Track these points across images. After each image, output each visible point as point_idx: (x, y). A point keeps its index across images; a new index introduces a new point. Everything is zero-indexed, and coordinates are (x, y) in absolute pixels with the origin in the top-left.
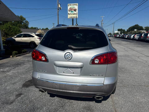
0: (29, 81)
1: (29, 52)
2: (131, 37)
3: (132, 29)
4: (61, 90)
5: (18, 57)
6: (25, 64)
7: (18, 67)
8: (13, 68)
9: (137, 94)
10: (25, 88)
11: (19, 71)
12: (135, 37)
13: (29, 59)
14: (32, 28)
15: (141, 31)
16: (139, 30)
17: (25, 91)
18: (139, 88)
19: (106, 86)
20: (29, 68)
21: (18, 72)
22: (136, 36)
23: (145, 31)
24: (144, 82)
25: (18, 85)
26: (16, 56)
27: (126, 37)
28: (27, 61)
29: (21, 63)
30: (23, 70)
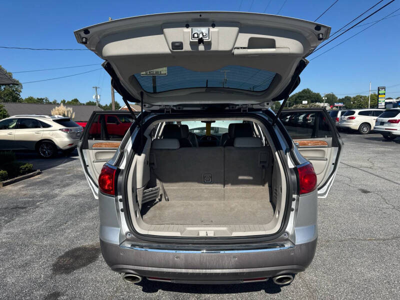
0: (67, 254)
1: (38, 171)
2: (298, 120)
3: (298, 100)
4: (190, 271)
5: (9, 187)
6: (38, 207)
7: (18, 215)
8: (6, 222)
9: (354, 260)
10: (64, 276)
11: (28, 227)
12: (308, 120)
13: (46, 191)
14: (30, 100)
15: (317, 104)
16: (312, 102)
17: (66, 284)
18: (355, 246)
19: (301, 248)
20: (55, 218)
21: (25, 232)
22: (309, 117)
23: (326, 105)
24: (360, 231)
25: (41, 270)
26: (5, 185)
27: (287, 120)
28: (41, 196)
29: (25, 203)
30: (40, 224)
